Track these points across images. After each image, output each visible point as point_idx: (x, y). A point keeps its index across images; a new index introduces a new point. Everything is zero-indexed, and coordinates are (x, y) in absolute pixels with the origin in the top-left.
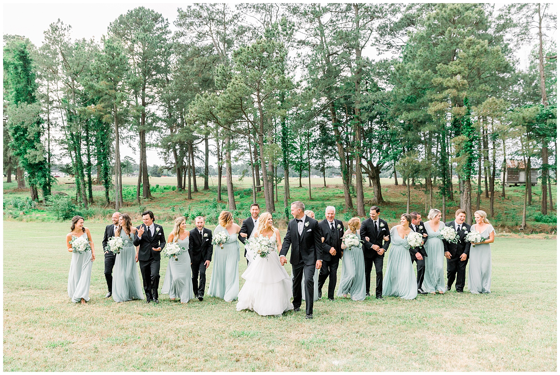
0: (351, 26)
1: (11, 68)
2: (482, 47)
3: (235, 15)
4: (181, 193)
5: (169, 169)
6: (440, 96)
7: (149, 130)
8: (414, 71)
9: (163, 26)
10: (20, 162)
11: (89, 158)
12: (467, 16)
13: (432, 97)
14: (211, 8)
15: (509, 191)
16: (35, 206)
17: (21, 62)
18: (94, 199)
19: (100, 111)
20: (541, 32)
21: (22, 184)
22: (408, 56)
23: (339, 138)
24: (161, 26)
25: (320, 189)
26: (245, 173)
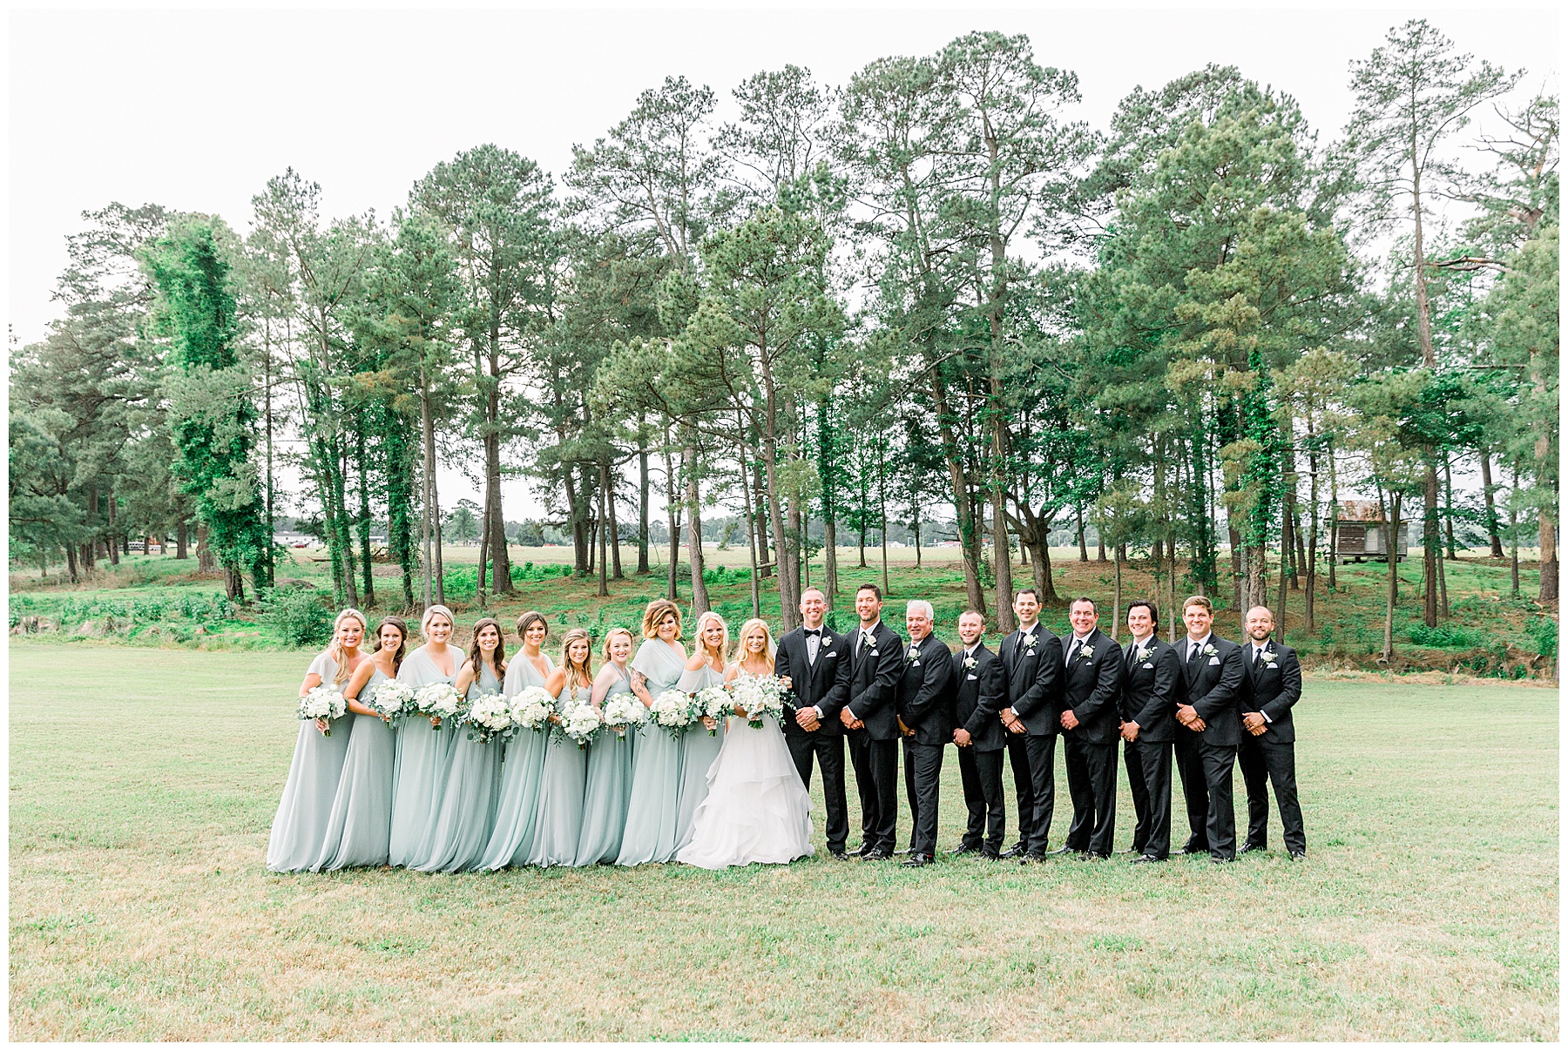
0: (980, 187)
1: (177, 285)
2: (1294, 230)
3: (708, 161)
4: (584, 580)
5: (556, 526)
6: (1194, 346)
7: (510, 433)
8: (1132, 287)
9: (541, 190)
10: (198, 508)
11: (365, 500)
12: (1255, 156)
13: (1176, 349)
14: (651, 145)
15: (1343, 573)
16: (233, 614)
17: (201, 272)
18: (377, 597)
19: (388, 386)
20: (1418, 204)
21: (207, 561)
22: (1117, 252)
23: (951, 449)
24: (534, 191)
25: (909, 570)
26: (731, 534)
